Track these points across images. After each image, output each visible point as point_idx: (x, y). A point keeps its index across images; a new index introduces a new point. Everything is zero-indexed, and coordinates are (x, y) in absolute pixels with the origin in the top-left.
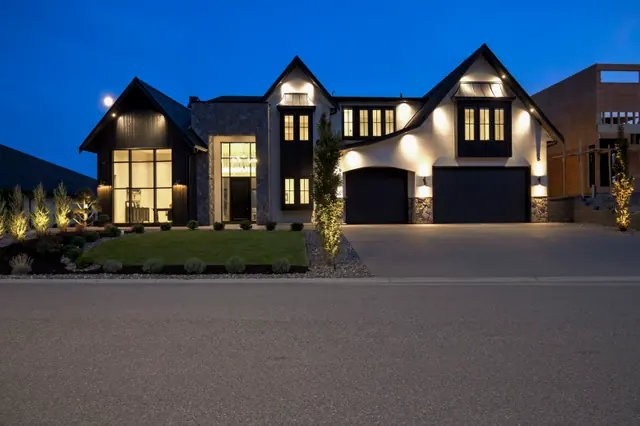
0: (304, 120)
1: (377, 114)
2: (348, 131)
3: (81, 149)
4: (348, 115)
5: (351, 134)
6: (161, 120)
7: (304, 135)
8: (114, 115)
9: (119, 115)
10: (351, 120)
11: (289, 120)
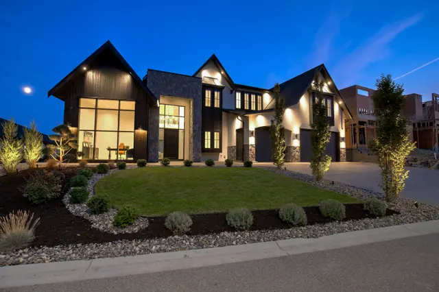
0: (217, 94)
1: (253, 97)
2: (238, 106)
3: (50, 93)
4: (238, 95)
5: (240, 107)
6: (127, 79)
7: (217, 105)
8: (85, 69)
9: (89, 69)
10: (240, 99)
11: (208, 94)
